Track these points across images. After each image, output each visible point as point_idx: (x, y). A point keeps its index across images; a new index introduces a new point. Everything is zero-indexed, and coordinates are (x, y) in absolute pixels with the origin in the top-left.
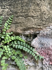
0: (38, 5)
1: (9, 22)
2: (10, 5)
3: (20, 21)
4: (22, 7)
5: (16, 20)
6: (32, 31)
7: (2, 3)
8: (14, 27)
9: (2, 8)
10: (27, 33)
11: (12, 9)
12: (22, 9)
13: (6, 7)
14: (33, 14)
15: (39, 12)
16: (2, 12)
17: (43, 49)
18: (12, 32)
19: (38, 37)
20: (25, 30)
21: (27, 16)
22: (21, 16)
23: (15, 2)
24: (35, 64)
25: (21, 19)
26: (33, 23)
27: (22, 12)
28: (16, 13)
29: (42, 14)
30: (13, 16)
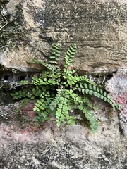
0: (114, 30)
2: (70, 26)
3: (87, 52)
4: (90, 31)
5: (81, 51)
6: (106, 69)
8: (78, 62)
9: (56, 31)
10: (98, 71)
11: (74, 34)
12: (91, 34)
14: (107, 44)
15: (116, 41)
16: (57, 36)
17: (120, 95)
18: (75, 69)
19: (114, 76)
20: (94, 66)
21: (98, 46)
22: (89, 45)
23: (79, 23)
24: (109, 118)
25: (89, 50)
26: (108, 56)
27: (90, 40)
28: (81, 40)
29: (121, 43)
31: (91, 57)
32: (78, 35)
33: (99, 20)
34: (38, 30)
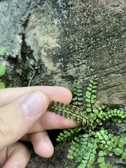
1: (93, 89)
3: (114, 82)
4: (110, 54)
5: (106, 81)
7: (72, 56)
8: (105, 96)
11: (93, 64)
12: (113, 58)
13: (80, 63)
16: (76, 72)
22: (114, 72)
25: (115, 79)
27: (113, 65)
28: (102, 68)
30: (95, 76)
31: (120, 87)
32: (98, 64)
33: (119, 36)
34: (59, 70)
